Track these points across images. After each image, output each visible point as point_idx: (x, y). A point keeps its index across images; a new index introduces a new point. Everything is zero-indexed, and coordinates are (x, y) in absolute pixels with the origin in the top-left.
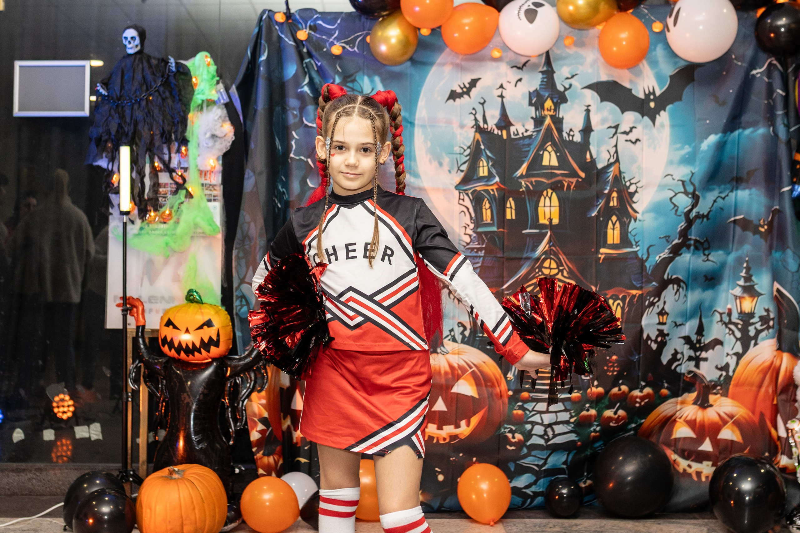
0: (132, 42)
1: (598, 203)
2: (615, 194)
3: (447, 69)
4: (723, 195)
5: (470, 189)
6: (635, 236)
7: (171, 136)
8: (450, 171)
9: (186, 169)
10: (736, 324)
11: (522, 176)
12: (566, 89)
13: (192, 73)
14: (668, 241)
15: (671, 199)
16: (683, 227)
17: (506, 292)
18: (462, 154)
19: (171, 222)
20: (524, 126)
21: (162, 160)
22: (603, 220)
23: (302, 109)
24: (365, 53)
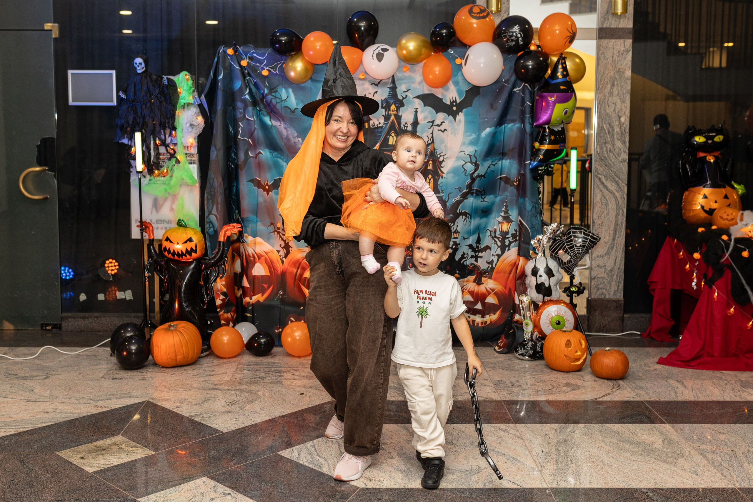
0: (140, 66)
2: (431, 162)
4: (494, 163)
6: (441, 187)
7: (165, 125)
9: (176, 144)
10: (498, 238)
12: (404, 98)
13: (177, 85)
14: (460, 191)
15: (463, 166)
16: (469, 183)
19: (168, 177)
20: (378, 120)
21: (160, 140)
23: (245, 109)
24: (283, 74)
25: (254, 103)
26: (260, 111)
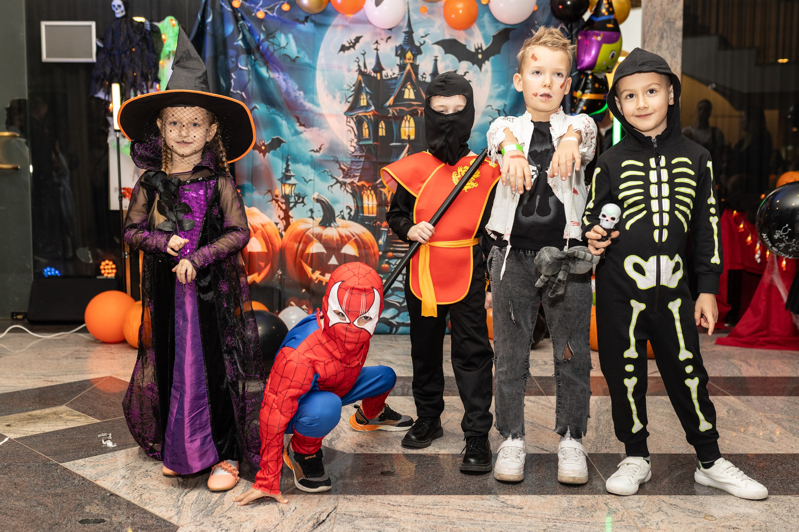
0: (119, 8)
3: (339, 29)
5: (354, 115)
7: (148, 76)
8: (340, 102)
11: (390, 106)
12: (421, 45)
13: (162, 31)
17: (379, 186)
18: (349, 90)
20: (392, 70)
23: (237, 57)
24: (281, 17)
25: (249, 51)
26: (255, 60)
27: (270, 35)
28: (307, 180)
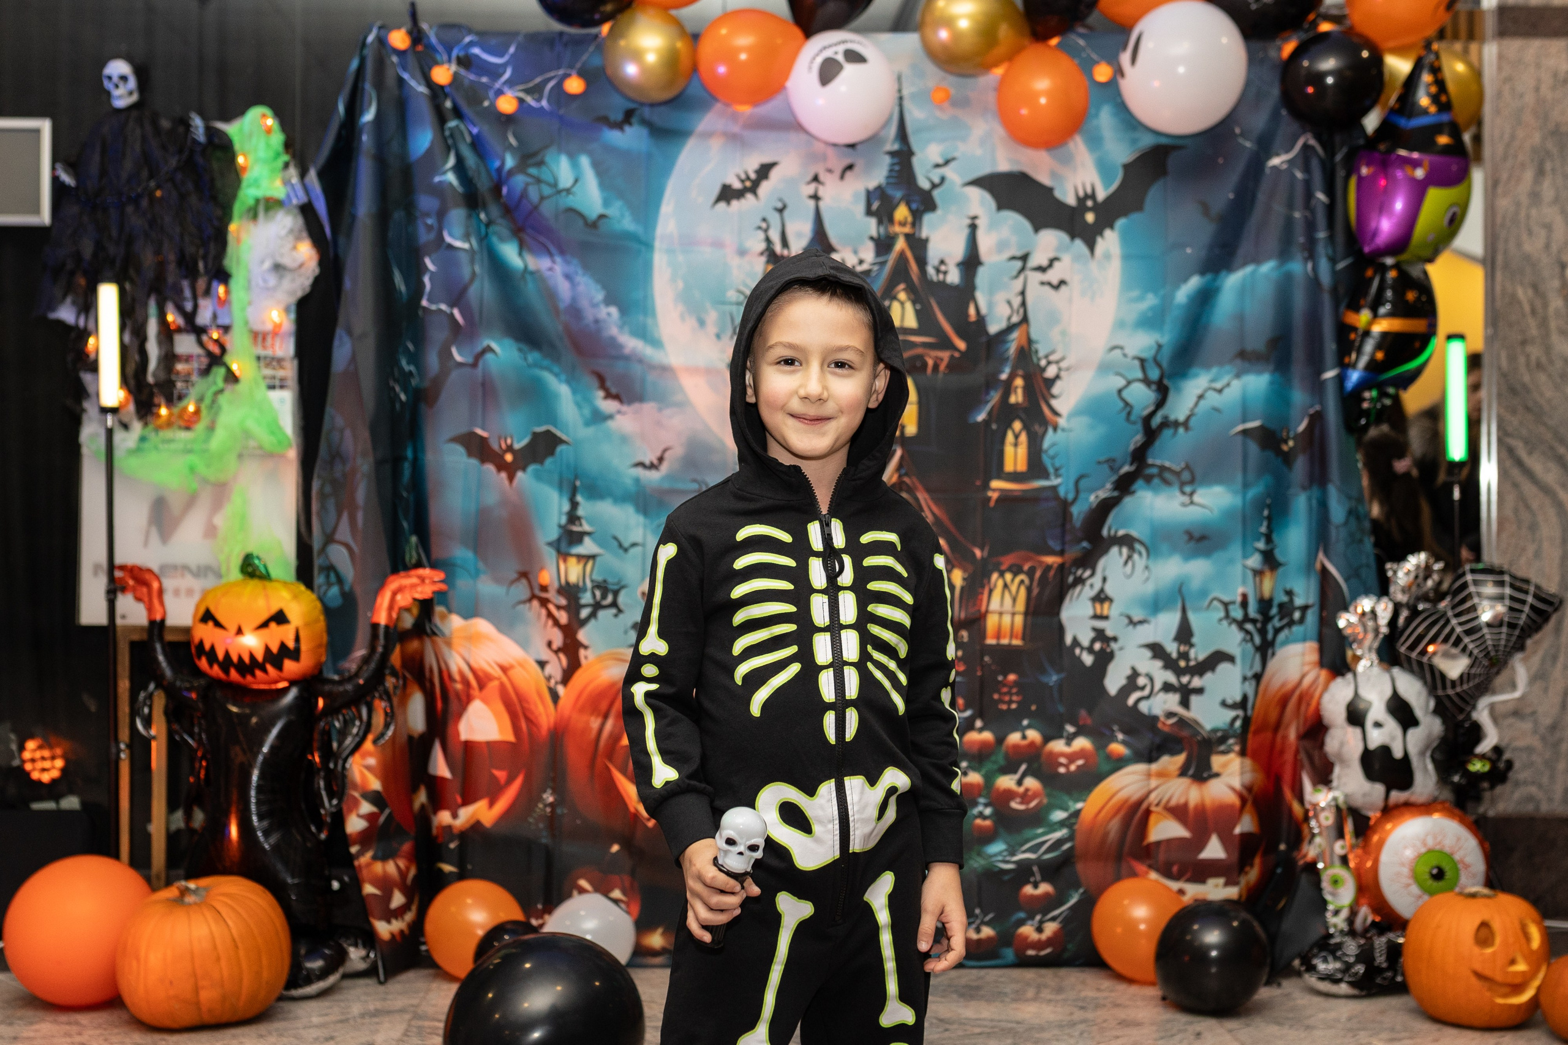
0: (121, 85)
1: (988, 398)
2: (1019, 382)
3: (716, 145)
4: (1218, 385)
6: (1053, 458)
7: (196, 264)
8: (718, 336)
9: (226, 329)
12: (934, 186)
13: (237, 146)
14: (1112, 468)
15: (1120, 391)
16: (1139, 444)
19: (200, 427)
20: (855, 252)
21: (180, 309)
22: (998, 428)
23: (441, 215)
24: (562, 112)
25: (472, 200)
26: (488, 225)
27: (530, 158)
28: (626, 544)
